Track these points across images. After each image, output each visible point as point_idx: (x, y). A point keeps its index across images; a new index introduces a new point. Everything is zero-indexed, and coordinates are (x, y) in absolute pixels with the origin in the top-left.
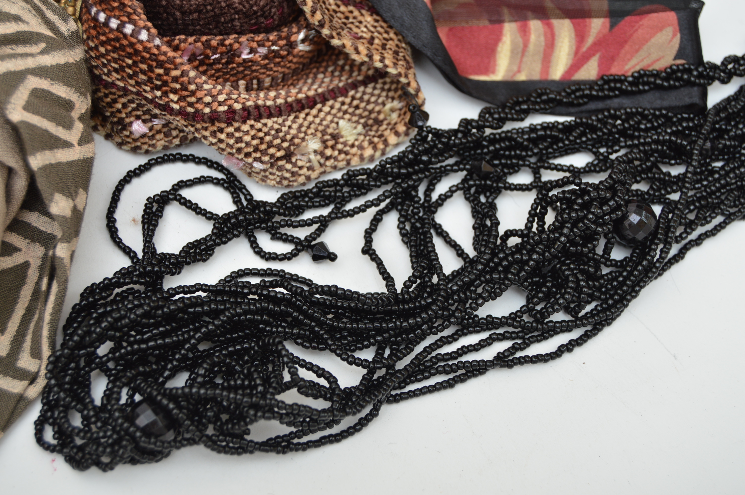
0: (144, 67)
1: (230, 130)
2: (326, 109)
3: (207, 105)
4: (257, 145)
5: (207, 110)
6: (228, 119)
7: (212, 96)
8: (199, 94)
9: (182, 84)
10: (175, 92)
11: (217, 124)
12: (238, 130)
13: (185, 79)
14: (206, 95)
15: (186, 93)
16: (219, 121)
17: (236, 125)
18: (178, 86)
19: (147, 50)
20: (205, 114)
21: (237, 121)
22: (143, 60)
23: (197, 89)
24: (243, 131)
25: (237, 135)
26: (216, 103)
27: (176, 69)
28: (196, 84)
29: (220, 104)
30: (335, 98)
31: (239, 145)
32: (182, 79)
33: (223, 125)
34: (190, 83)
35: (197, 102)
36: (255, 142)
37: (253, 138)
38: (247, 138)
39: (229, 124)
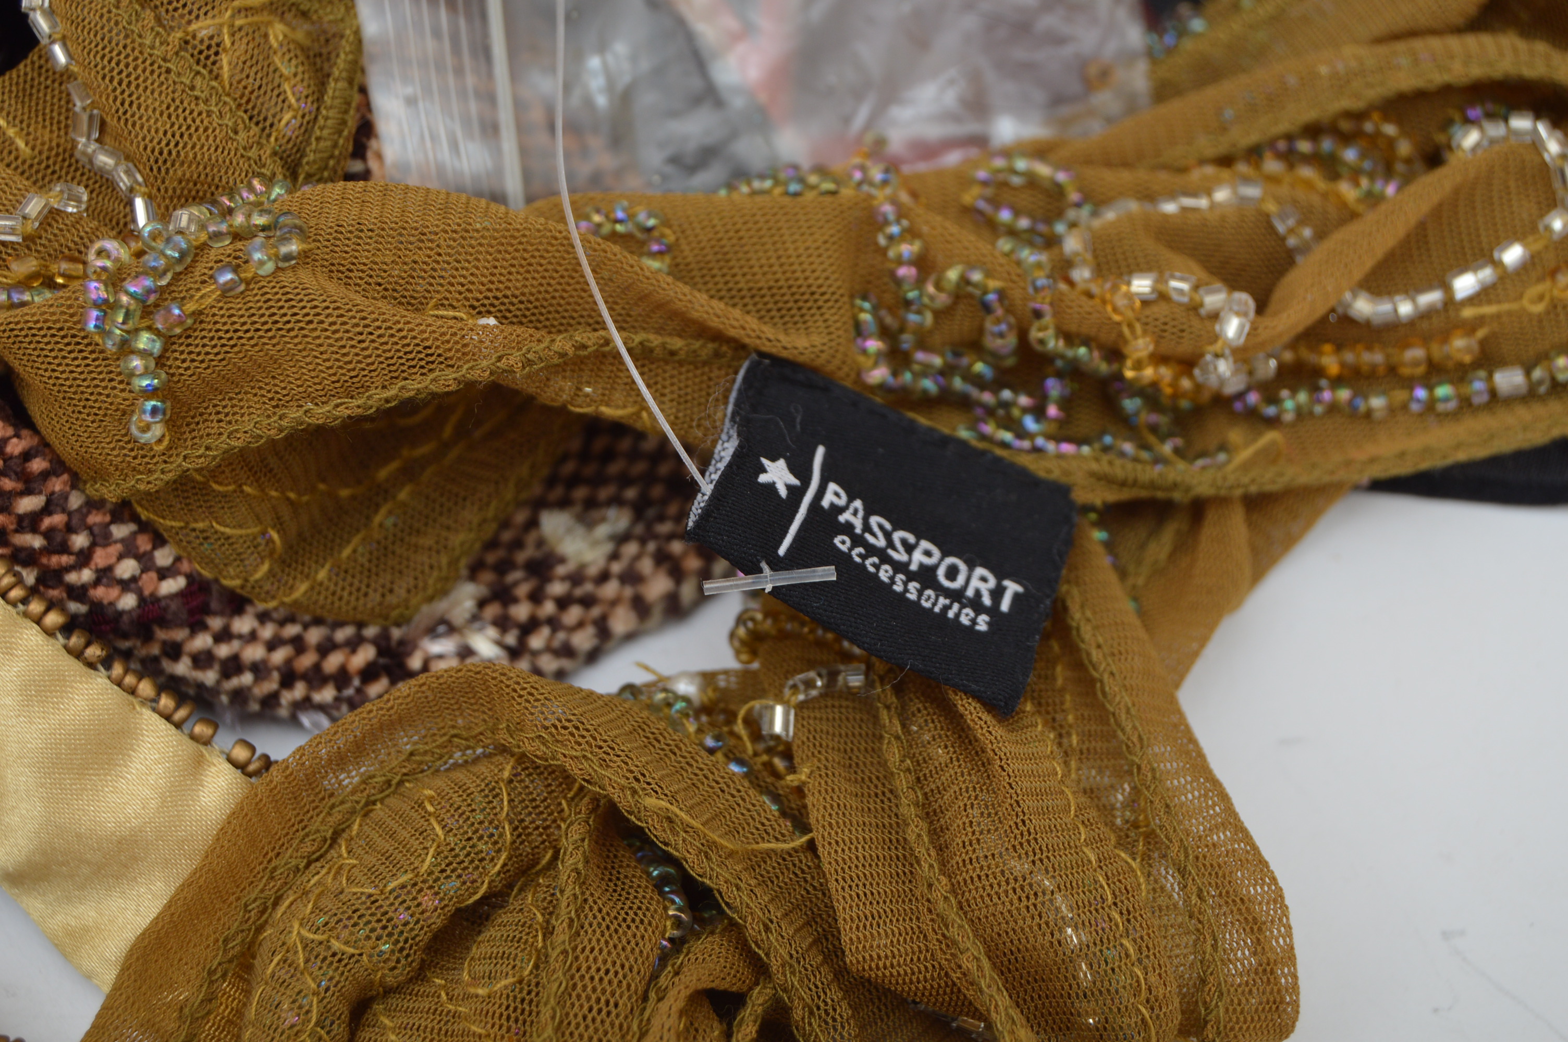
1: (202, 641)
3: (126, 585)
4: (289, 662)
5: (128, 602)
6: (191, 612)
7: (138, 557)
8: (101, 558)
9: (48, 534)
11: (161, 635)
12: (224, 636)
13: (58, 519)
14: (121, 557)
15: (65, 559)
16: (164, 623)
17: (216, 623)
18: (37, 542)
20: (121, 613)
21: (217, 613)
23: (94, 545)
24: (240, 637)
25: (223, 651)
26: (153, 575)
27: (28, 492)
28: (90, 529)
29: (164, 574)
31: (235, 682)
32: (47, 522)
33: (179, 634)
34: (70, 529)
35: (97, 583)
36: (279, 656)
37: (272, 646)
38: (254, 653)
39: (197, 626)
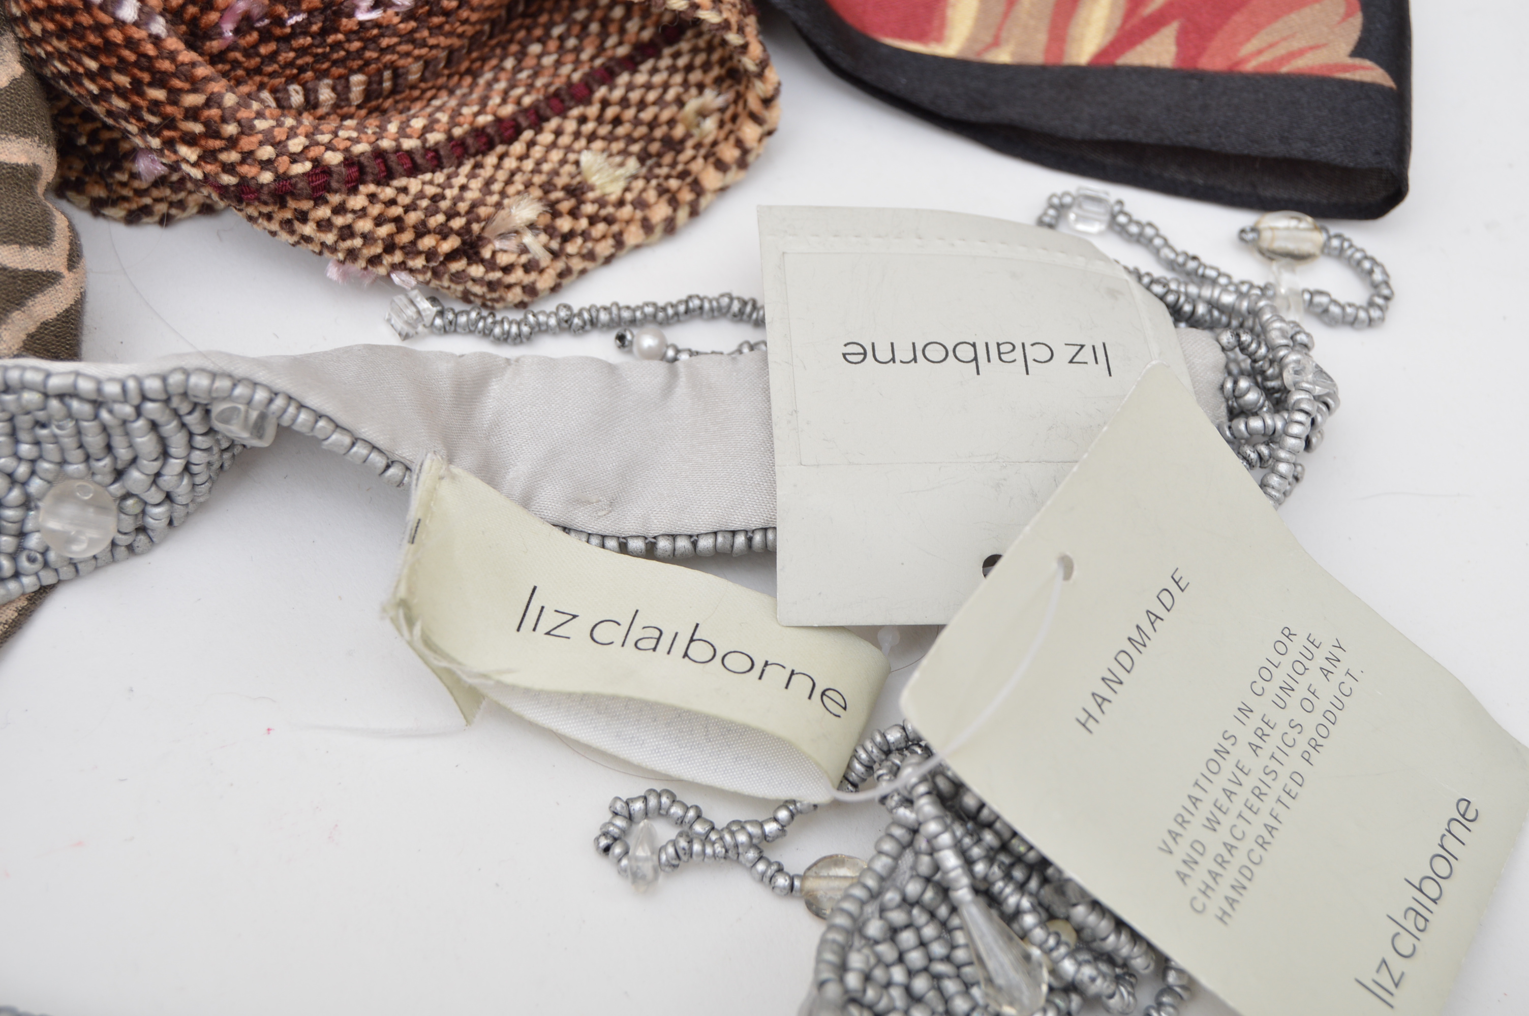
0: (123, 80)
1: (324, 212)
2: (546, 137)
3: (267, 164)
4: (391, 236)
5: (267, 177)
6: (315, 189)
7: (275, 144)
8: (247, 143)
9: (207, 124)
10: (191, 140)
11: (292, 204)
12: (340, 210)
13: (214, 112)
14: (261, 144)
15: (218, 144)
16: (296, 197)
17: (335, 199)
18: (198, 128)
19: (131, 43)
20: (262, 185)
21: (336, 191)
22: (123, 67)
23: (242, 133)
24: (354, 212)
25: (339, 221)
26: (286, 159)
27: (194, 90)
28: (239, 122)
29: (294, 158)
30: (563, 113)
31: (349, 243)
32: (207, 113)
33: (306, 205)
34: (224, 120)
35: (243, 161)
36: (384, 231)
37: (379, 221)
38: (365, 225)
39: (320, 201)
